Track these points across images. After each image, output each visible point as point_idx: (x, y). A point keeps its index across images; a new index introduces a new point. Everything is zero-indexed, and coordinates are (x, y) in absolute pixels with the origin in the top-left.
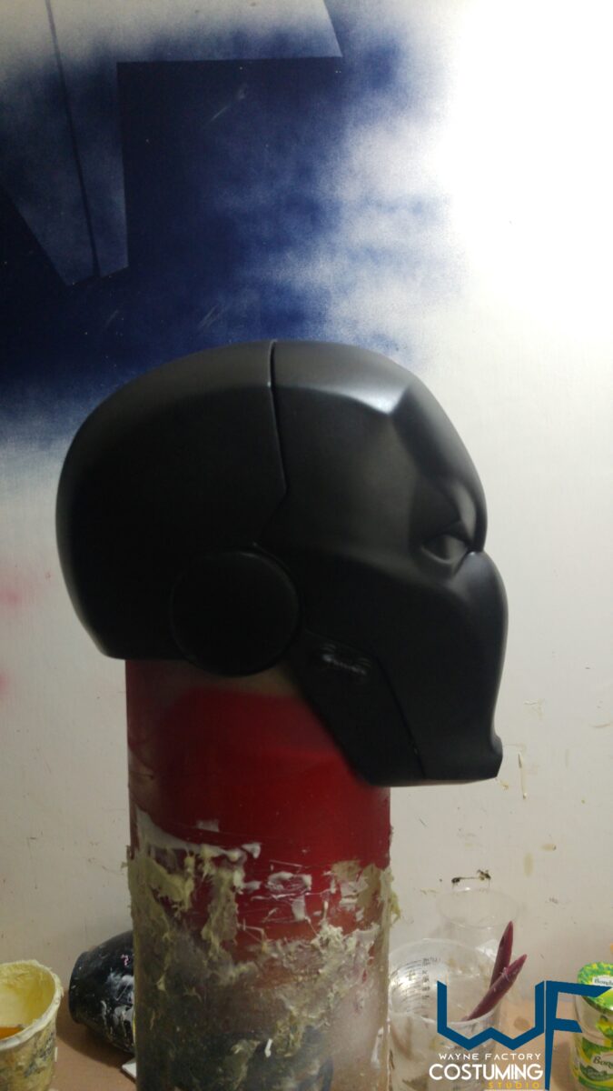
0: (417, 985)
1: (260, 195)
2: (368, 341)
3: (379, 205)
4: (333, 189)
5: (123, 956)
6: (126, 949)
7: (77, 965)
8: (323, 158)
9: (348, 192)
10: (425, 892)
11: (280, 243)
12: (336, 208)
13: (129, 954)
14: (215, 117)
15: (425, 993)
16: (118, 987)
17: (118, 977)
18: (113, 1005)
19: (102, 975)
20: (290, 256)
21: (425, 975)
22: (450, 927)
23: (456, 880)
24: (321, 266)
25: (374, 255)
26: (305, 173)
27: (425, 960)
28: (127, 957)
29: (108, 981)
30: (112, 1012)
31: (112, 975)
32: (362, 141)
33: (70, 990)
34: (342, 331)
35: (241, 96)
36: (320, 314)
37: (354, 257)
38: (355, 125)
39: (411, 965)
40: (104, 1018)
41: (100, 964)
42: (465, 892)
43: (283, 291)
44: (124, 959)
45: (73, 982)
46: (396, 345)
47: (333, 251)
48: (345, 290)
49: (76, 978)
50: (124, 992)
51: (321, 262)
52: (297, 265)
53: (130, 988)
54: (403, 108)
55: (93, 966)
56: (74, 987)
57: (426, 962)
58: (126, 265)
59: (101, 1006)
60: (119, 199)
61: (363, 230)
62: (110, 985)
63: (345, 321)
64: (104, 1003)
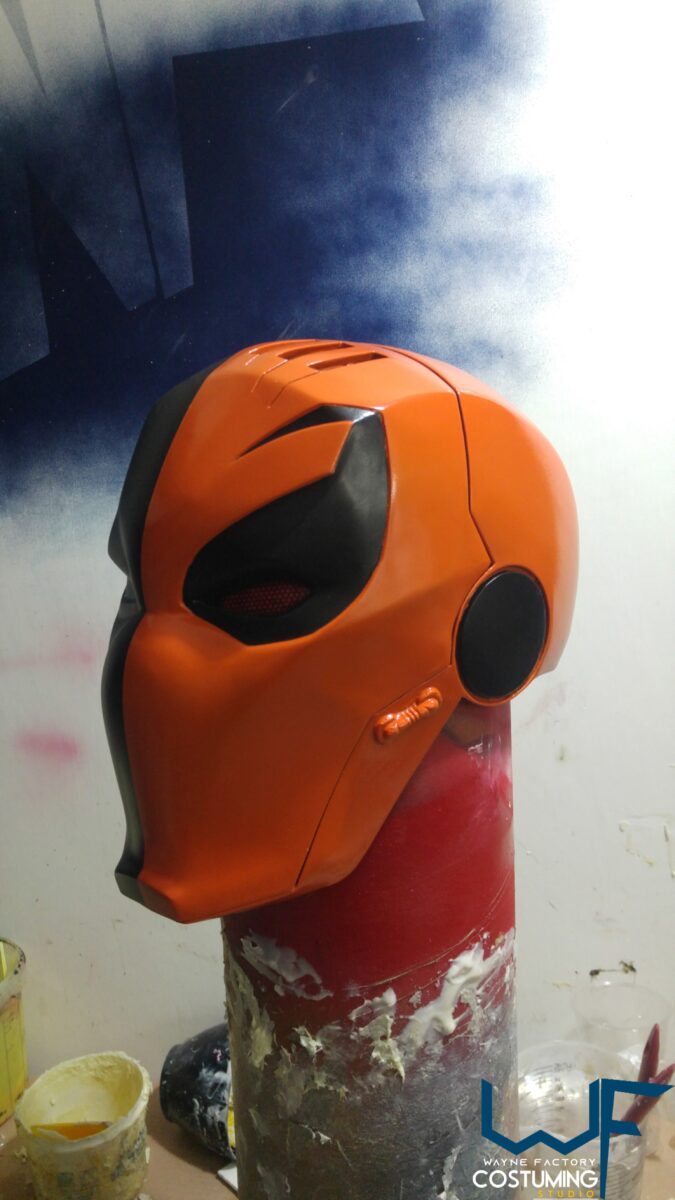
0: (550, 1094)
1: (337, 192)
2: (468, 349)
3: (474, 191)
4: (418, 177)
5: (215, 1051)
6: (219, 1043)
7: (168, 1059)
8: (407, 142)
9: (436, 179)
10: (558, 987)
11: (361, 245)
12: (424, 199)
13: (223, 1048)
14: (282, 107)
15: (558, 1104)
16: (210, 1084)
17: (210, 1073)
18: (206, 1104)
19: (194, 1070)
20: (373, 258)
21: (558, 1083)
22: (587, 1029)
23: (595, 973)
24: (409, 267)
25: (469, 250)
26: (387, 161)
27: (558, 1065)
28: (219, 1051)
29: (200, 1078)
30: (205, 1111)
31: (204, 1071)
32: (450, 118)
33: (161, 1085)
34: (436, 340)
35: (311, 79)
36: (410, 321)
37: (446, 254)
38: (442, 99)
39: (541, 1071)
40: (197, 1118)
41: (191, 1058)
42: (606, 987)
43: (366, 298)
44: (217, 1054)
45: (164, 1076)
46: (500, 351)
47: (422, 248)
48: (438, 293)
49: (167, 1073)
50: (217, 1090)
51: (409, 262)
52: (381, 268)
53: (223, 1085)
54: (498, 73)
55: (184, 1060)
56: (165, 1082)
57: (558, 1067)
58: (190, 283)
59: (194, 1104)
60: (181, 208)
61: (454, 222)
62: (202, 1082)
63: (439, 328)
64: (196, 1101)
